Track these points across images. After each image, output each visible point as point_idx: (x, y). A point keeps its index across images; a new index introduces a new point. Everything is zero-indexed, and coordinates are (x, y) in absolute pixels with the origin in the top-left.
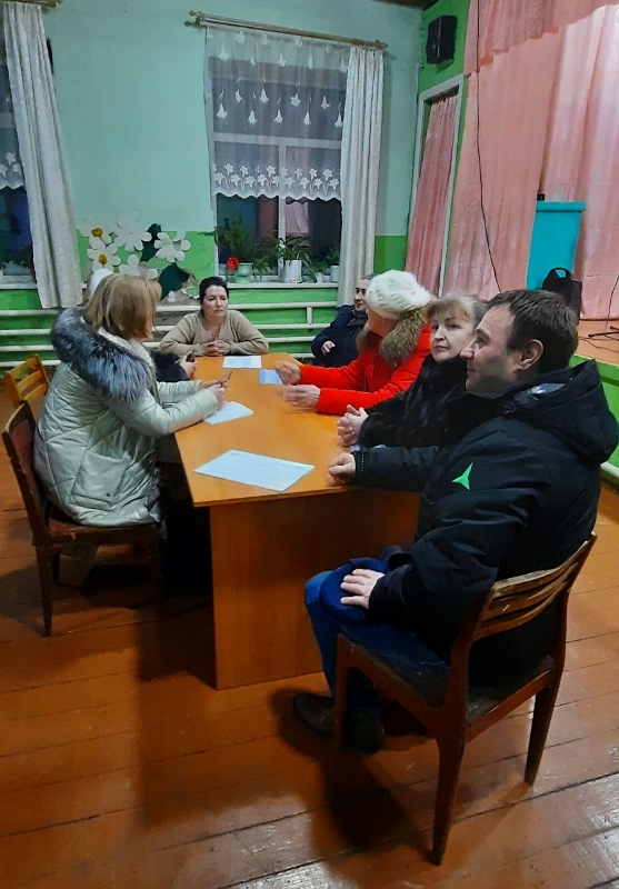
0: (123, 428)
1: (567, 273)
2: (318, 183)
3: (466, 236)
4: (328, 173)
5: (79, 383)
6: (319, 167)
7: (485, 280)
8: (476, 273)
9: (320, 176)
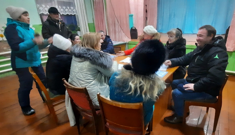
0: (103, 77)
1: (135, 28)
2: (70, 10)
3: (112, 22)
4: (72, 8)
5: (92, 67)
6: (70, 6)
7: (120, 31)
8: (117, 30)
9: (70, 8)
